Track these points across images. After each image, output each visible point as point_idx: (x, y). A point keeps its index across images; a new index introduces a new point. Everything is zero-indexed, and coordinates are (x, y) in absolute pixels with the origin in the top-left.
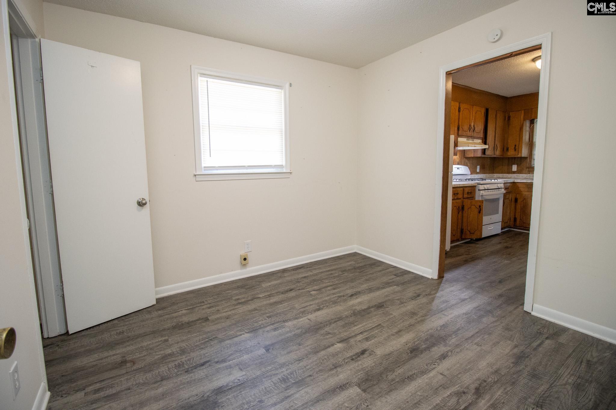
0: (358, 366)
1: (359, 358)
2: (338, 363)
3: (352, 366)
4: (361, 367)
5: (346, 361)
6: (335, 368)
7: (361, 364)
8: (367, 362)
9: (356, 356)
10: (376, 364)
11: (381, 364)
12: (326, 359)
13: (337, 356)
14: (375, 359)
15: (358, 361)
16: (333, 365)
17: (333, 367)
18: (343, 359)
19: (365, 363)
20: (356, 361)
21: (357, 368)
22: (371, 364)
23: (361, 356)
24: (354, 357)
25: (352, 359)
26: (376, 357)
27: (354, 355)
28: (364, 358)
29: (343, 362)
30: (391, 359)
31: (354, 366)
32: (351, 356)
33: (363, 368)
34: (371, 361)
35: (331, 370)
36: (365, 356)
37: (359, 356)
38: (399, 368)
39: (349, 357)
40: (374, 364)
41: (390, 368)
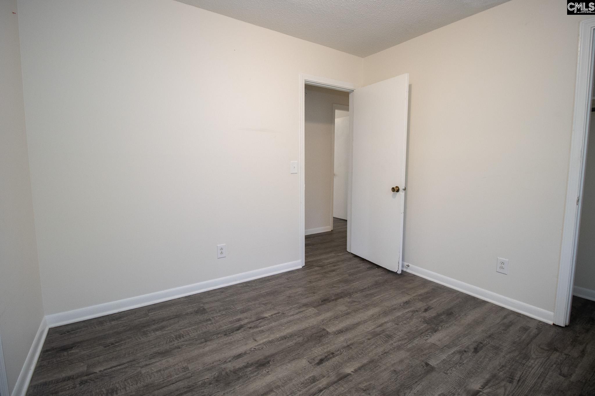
0: (328, 347)
1: (326, 355)
2: (347, 350)
3: (334, 347)
4: (325, 347)
5: (339, 352)
6: (348, 346)
7: (324, 349)
8: (318, 351)
9: (329, 357)
10: (310, 349)
11: (306, 350)
12: (360, 354)
13: (349, 358)
14: (310, 354)
15: (327, 352)
16: (351, 348)
17: (351, 346)
18: (342, 354)
19: (320, 350)
20: (330, 352)
21: (329, 345)
22: (315, 349)
23: (323, 357)
24: (331, 356)
25: (333, 353)
26: (308, 356)
27: (331, 358)
28: (321, 355)
29: (342, 351)
30: (294, 355)
31: (331, 348)
32: (334, 357)
33: (323, 346)
34: (314, 352)
35: (352, 344)
36: (319, 358)
37: (326, 357)
38: (289, 346)
39: (336, 356)
40: (312, 349)
41: (299, 346)
